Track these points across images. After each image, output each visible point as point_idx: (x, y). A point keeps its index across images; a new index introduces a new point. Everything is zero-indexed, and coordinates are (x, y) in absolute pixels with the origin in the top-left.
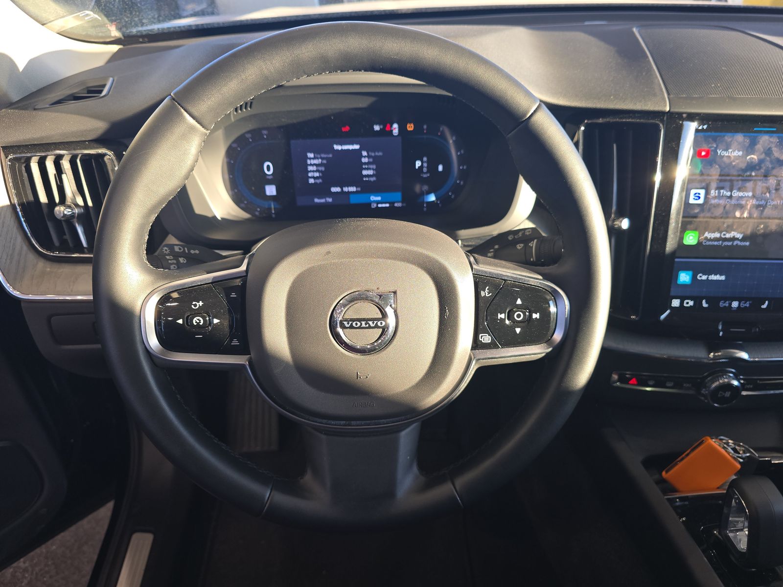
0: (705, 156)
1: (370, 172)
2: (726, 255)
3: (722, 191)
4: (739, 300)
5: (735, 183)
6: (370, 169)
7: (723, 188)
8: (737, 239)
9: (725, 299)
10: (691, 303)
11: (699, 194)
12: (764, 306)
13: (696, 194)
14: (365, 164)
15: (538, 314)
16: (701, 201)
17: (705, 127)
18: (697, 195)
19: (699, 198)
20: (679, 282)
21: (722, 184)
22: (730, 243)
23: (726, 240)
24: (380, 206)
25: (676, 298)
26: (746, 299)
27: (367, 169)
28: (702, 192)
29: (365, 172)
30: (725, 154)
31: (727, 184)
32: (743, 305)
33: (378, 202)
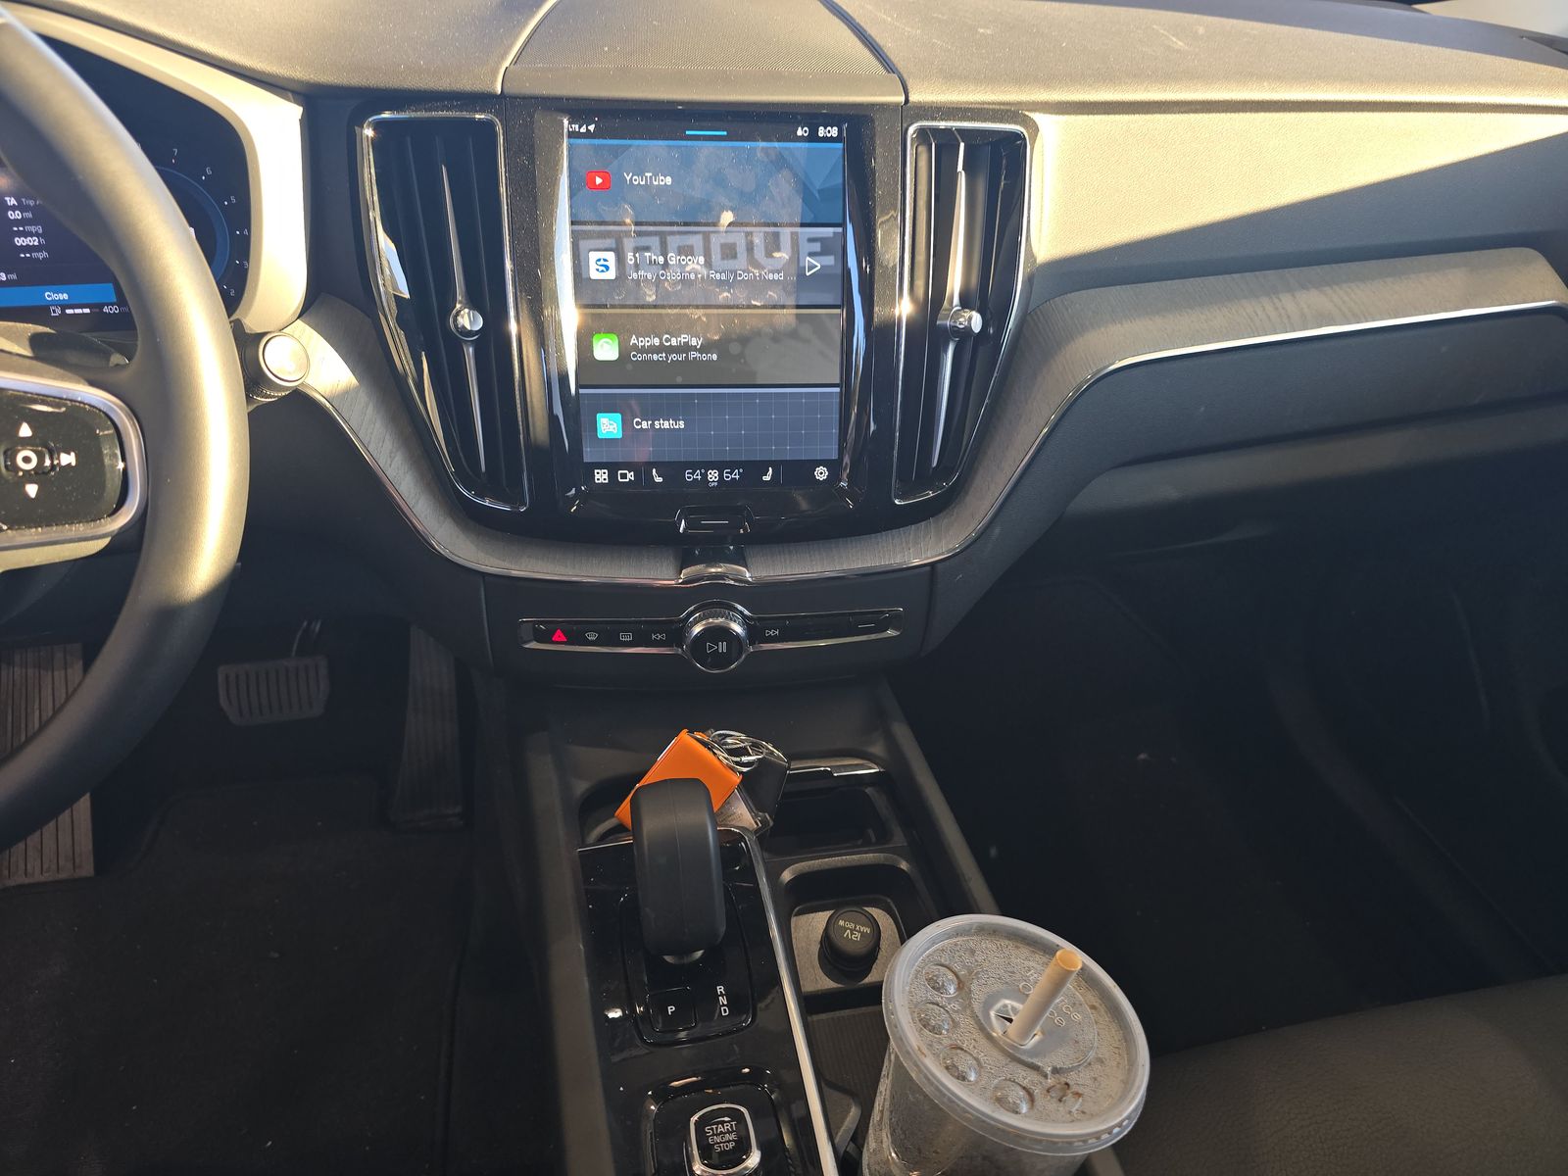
0: (600, 187)
1: (34, 241)
2: (679, 380)
3: (647, 254)
4: (720, 466)
5: (669, 239)
6: (31, 234)
7: (647, 249)
8: (694, 348)
9: (694, 466)
10: (631, 476)
11: (605, 260)
12: (767, 478)
13: (599, 260)
14: (17, 222)
15: (73, 454)
16: (611, 275)
17: (592, 128)
18: (602, 262)
19: (607, 268)
20: (600, 436)
21: (644, 241)
22: (681, 357)
23: (671, 350)
24: (68, 311)
25: (601, 466)
26: (732, 465)
27: (26, 234)
28: (611, 256)
29: (19, 241)
30: (637, 180)
31: (655, 242)
32: (728, 476)
33: (64, 306)
